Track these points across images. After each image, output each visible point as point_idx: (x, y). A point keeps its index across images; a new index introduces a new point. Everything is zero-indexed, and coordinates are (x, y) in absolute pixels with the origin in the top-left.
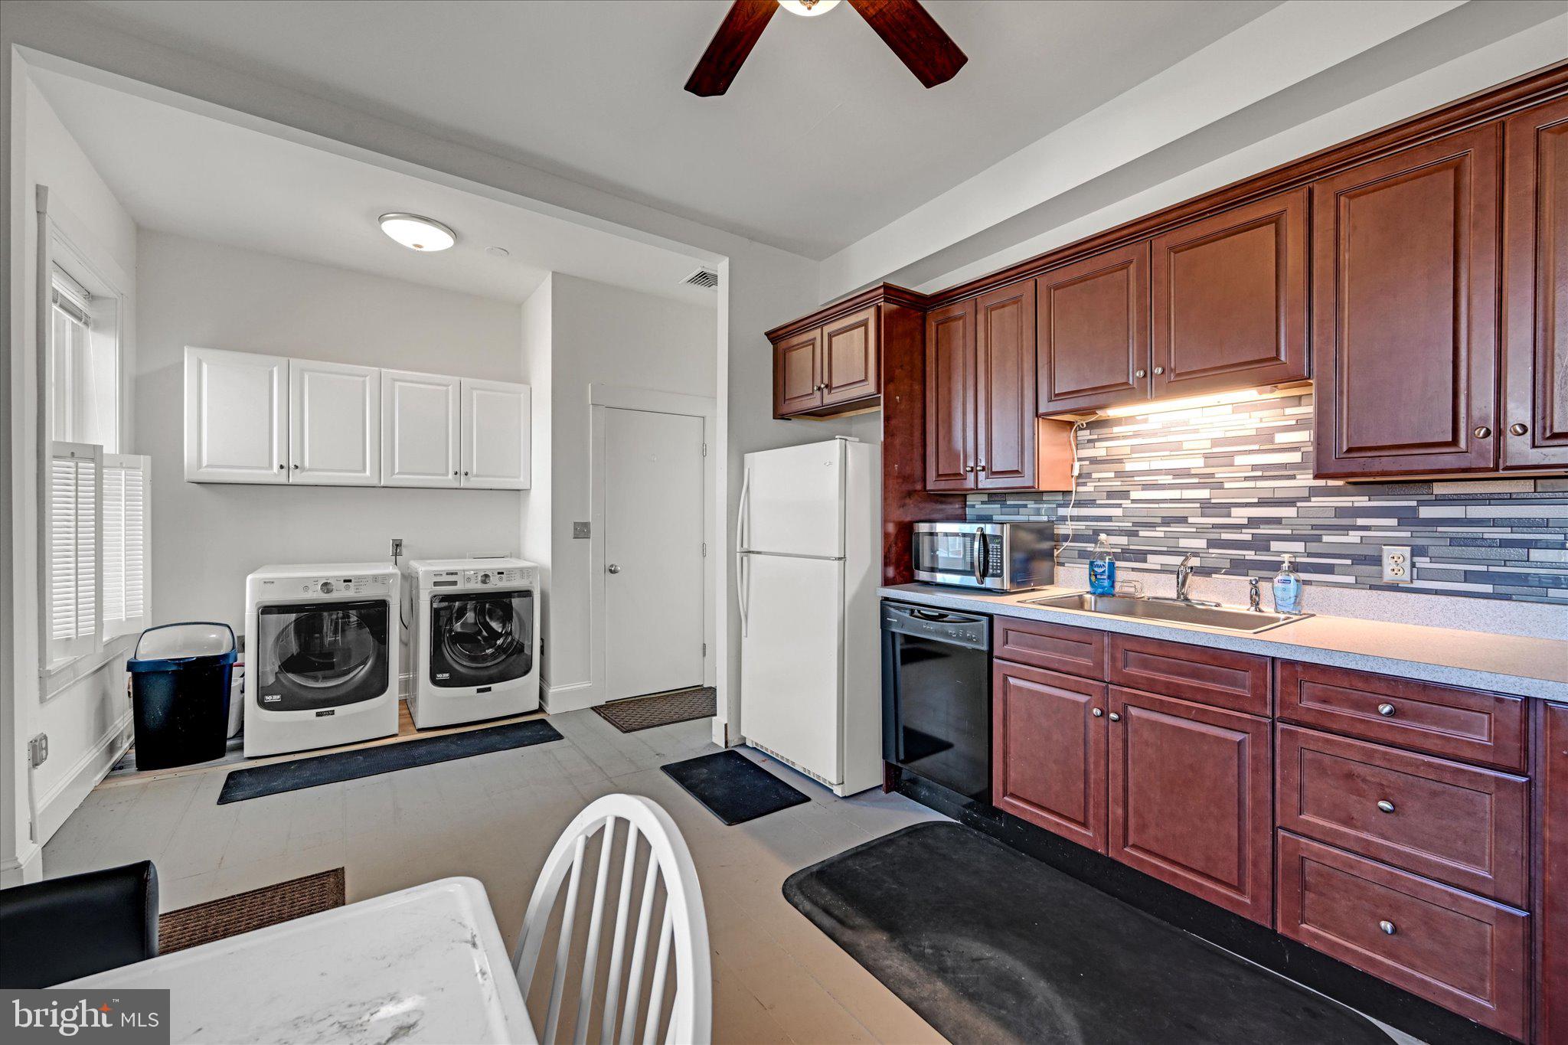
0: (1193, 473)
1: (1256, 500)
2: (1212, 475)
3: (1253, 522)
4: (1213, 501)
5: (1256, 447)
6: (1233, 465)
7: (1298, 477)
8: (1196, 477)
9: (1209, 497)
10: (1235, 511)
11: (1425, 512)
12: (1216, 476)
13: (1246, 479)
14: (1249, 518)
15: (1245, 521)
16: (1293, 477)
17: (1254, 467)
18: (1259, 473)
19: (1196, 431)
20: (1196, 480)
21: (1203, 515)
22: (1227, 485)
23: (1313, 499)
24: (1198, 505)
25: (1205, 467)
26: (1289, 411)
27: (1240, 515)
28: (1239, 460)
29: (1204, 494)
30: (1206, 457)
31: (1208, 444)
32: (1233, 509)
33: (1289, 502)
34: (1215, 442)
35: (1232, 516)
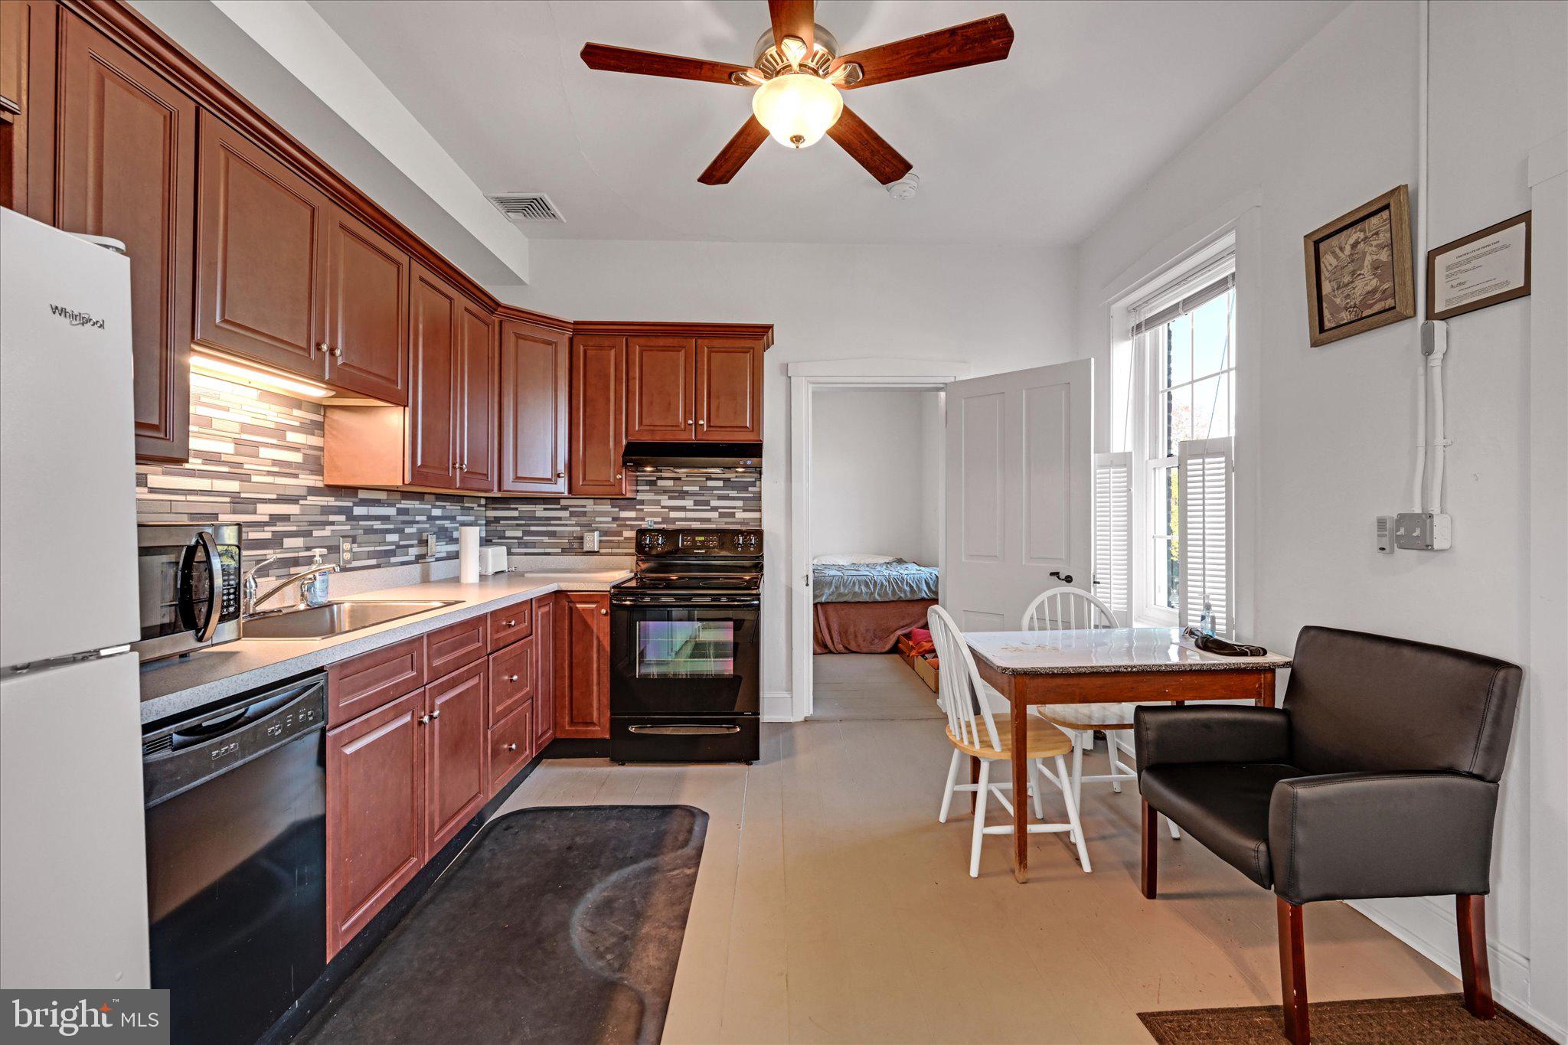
0: (223, 459)
1: (274, 497)
2: (240, 465)
3: (275, 519)
4: (243, 495)
5: (274, 441)
6: (258, 457)
7: (300, 476)
8: (225, 465)
9: (238, 491)
10: (261, 508)
11: (358, 511)
12: (245, 466)
13: (270, 473)
14: (270, 515)
15: (266, 519)
16: (296, 476)
17: (275, 462)
18: (276, 469)
19: (227, 409)
20: (225, 469)
21: (234, 512)
22: (255, 478)
23: (309, 498)
24: (228, 499)
25: (236, 455)
26: (296, 412)
27: (264, 511)
28: (264, 452)
29: (233, 486)
30: (237, 442)
31: (236, 428)
32: (258, 505)
33: (293, 500)
34: (245, 428)
35: (258, 512)
